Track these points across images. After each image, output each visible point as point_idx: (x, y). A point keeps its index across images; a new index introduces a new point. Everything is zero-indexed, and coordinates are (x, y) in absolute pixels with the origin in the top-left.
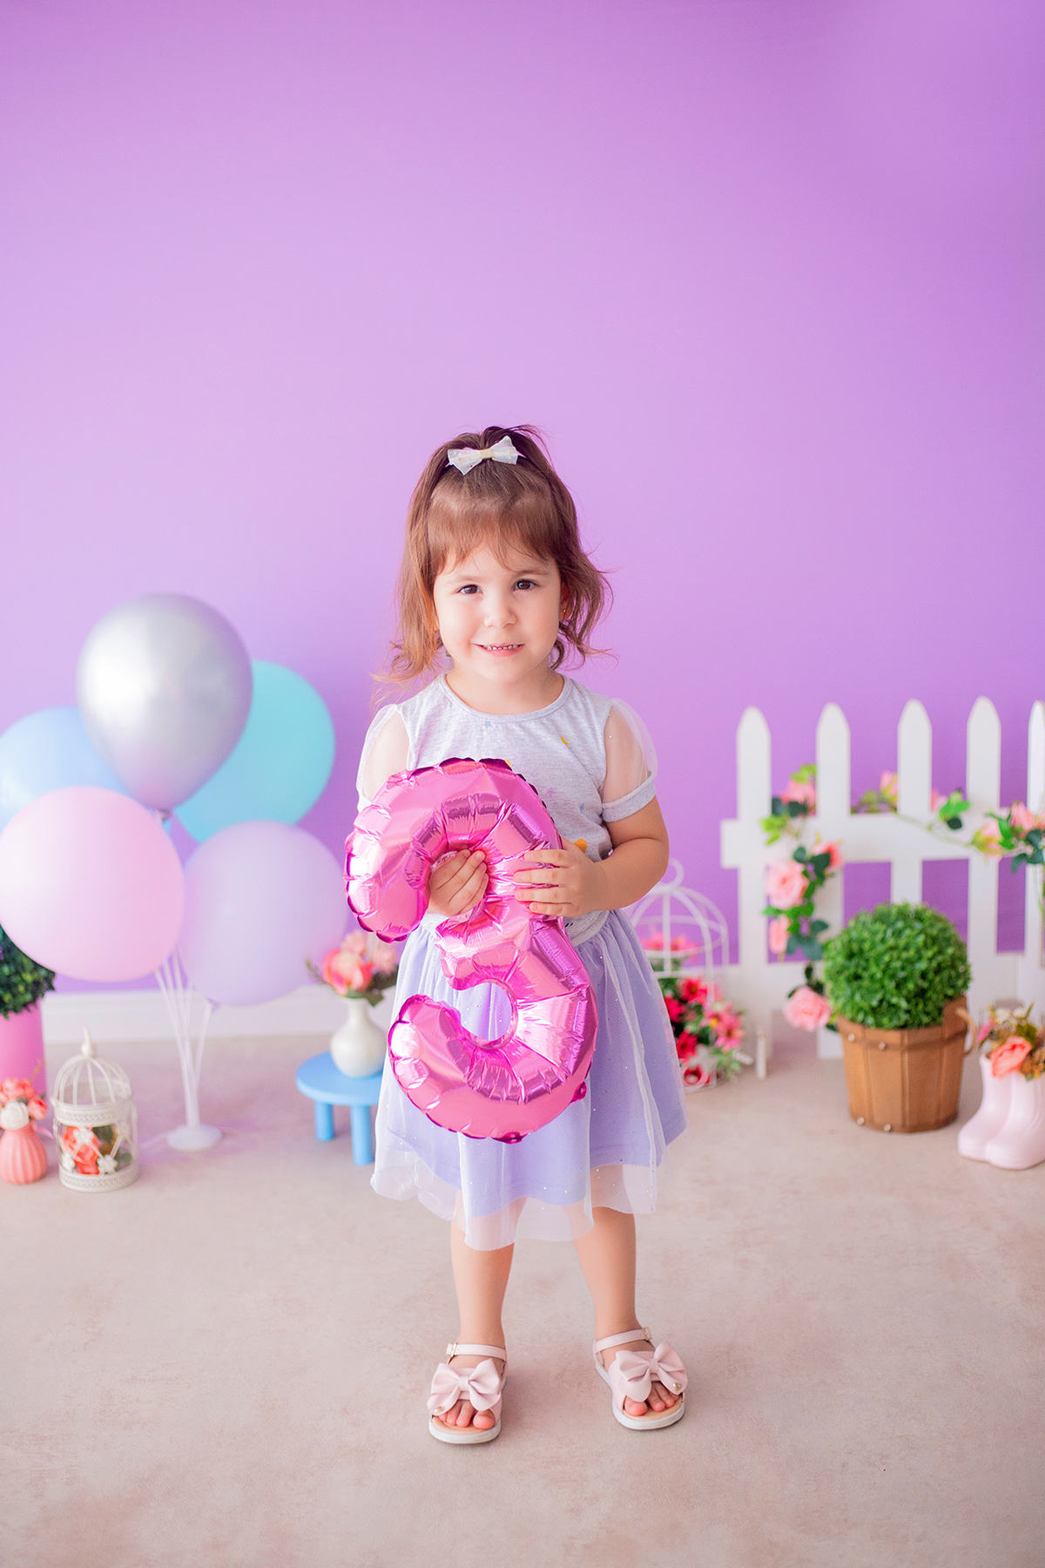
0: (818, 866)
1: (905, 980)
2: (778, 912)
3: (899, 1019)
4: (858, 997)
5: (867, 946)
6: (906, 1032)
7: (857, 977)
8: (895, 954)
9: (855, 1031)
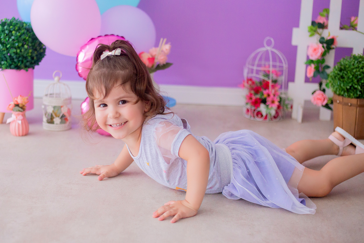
0: (329, 44)
1: (361, 79)
2: (312, 61)
3: (357, 94)
4: (342, 85)
5: (347, 66)
6: (359, 100)
7: (342, 77)
8: (358, 70)
9: (339, 99)
